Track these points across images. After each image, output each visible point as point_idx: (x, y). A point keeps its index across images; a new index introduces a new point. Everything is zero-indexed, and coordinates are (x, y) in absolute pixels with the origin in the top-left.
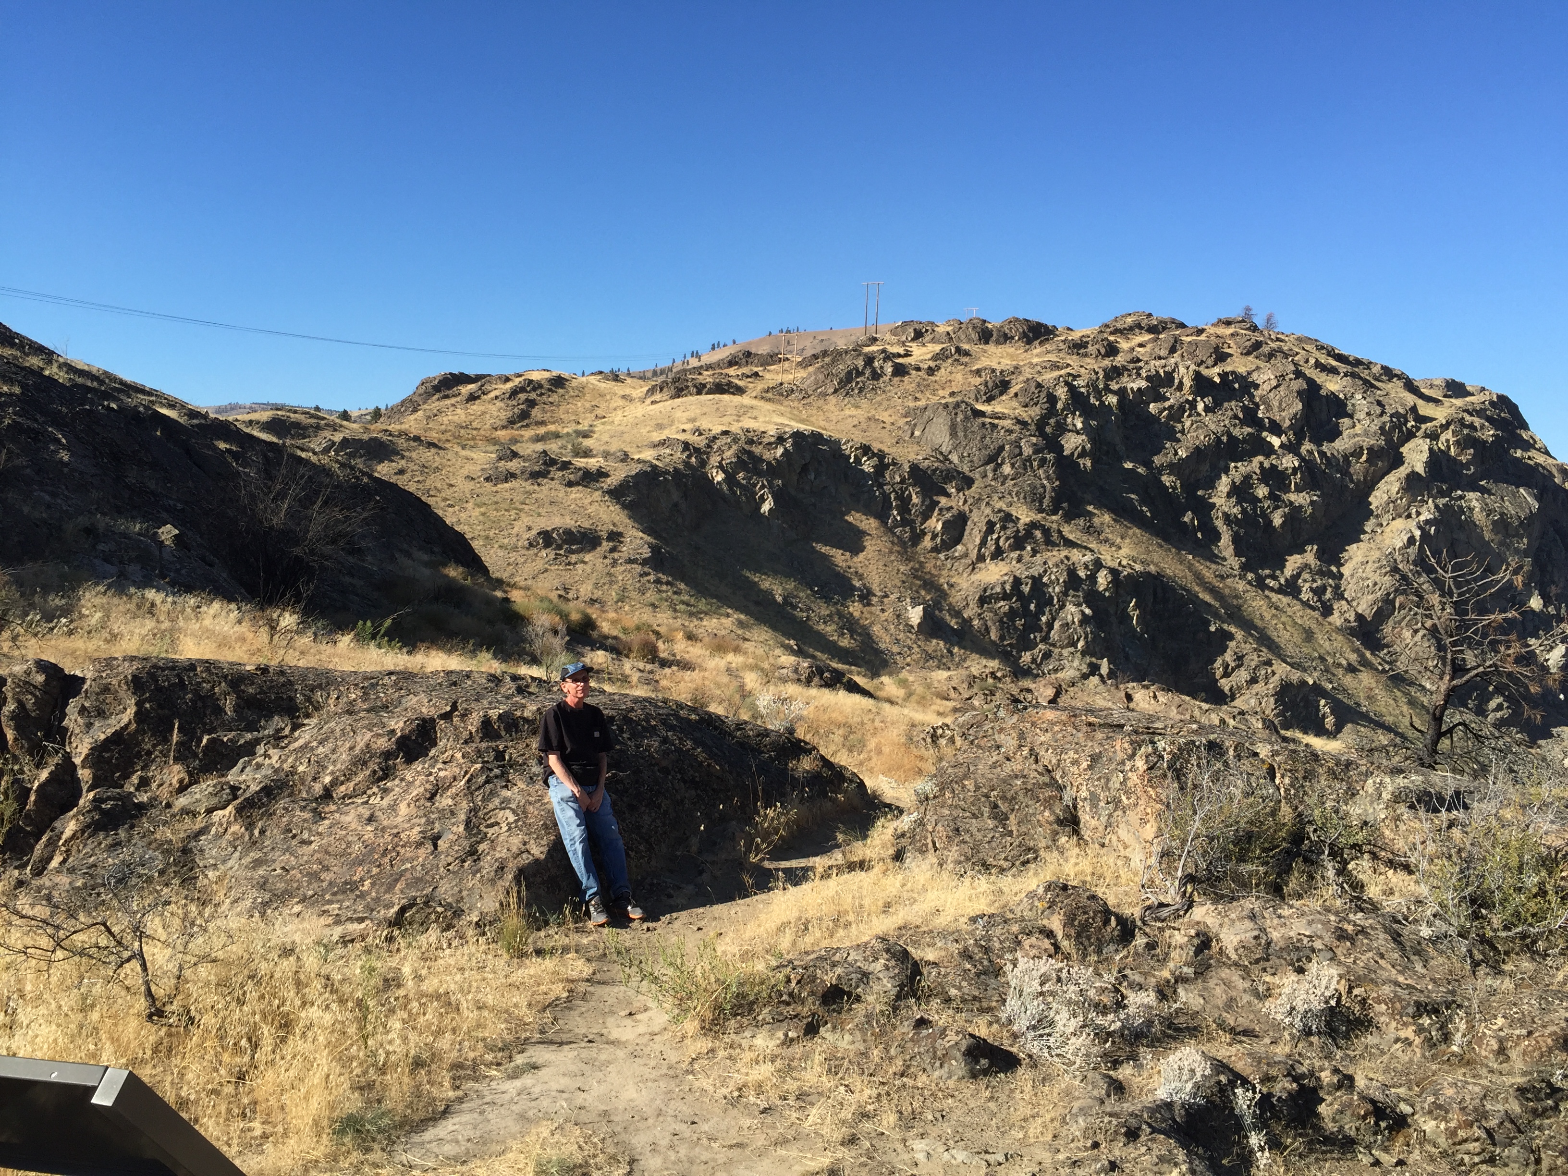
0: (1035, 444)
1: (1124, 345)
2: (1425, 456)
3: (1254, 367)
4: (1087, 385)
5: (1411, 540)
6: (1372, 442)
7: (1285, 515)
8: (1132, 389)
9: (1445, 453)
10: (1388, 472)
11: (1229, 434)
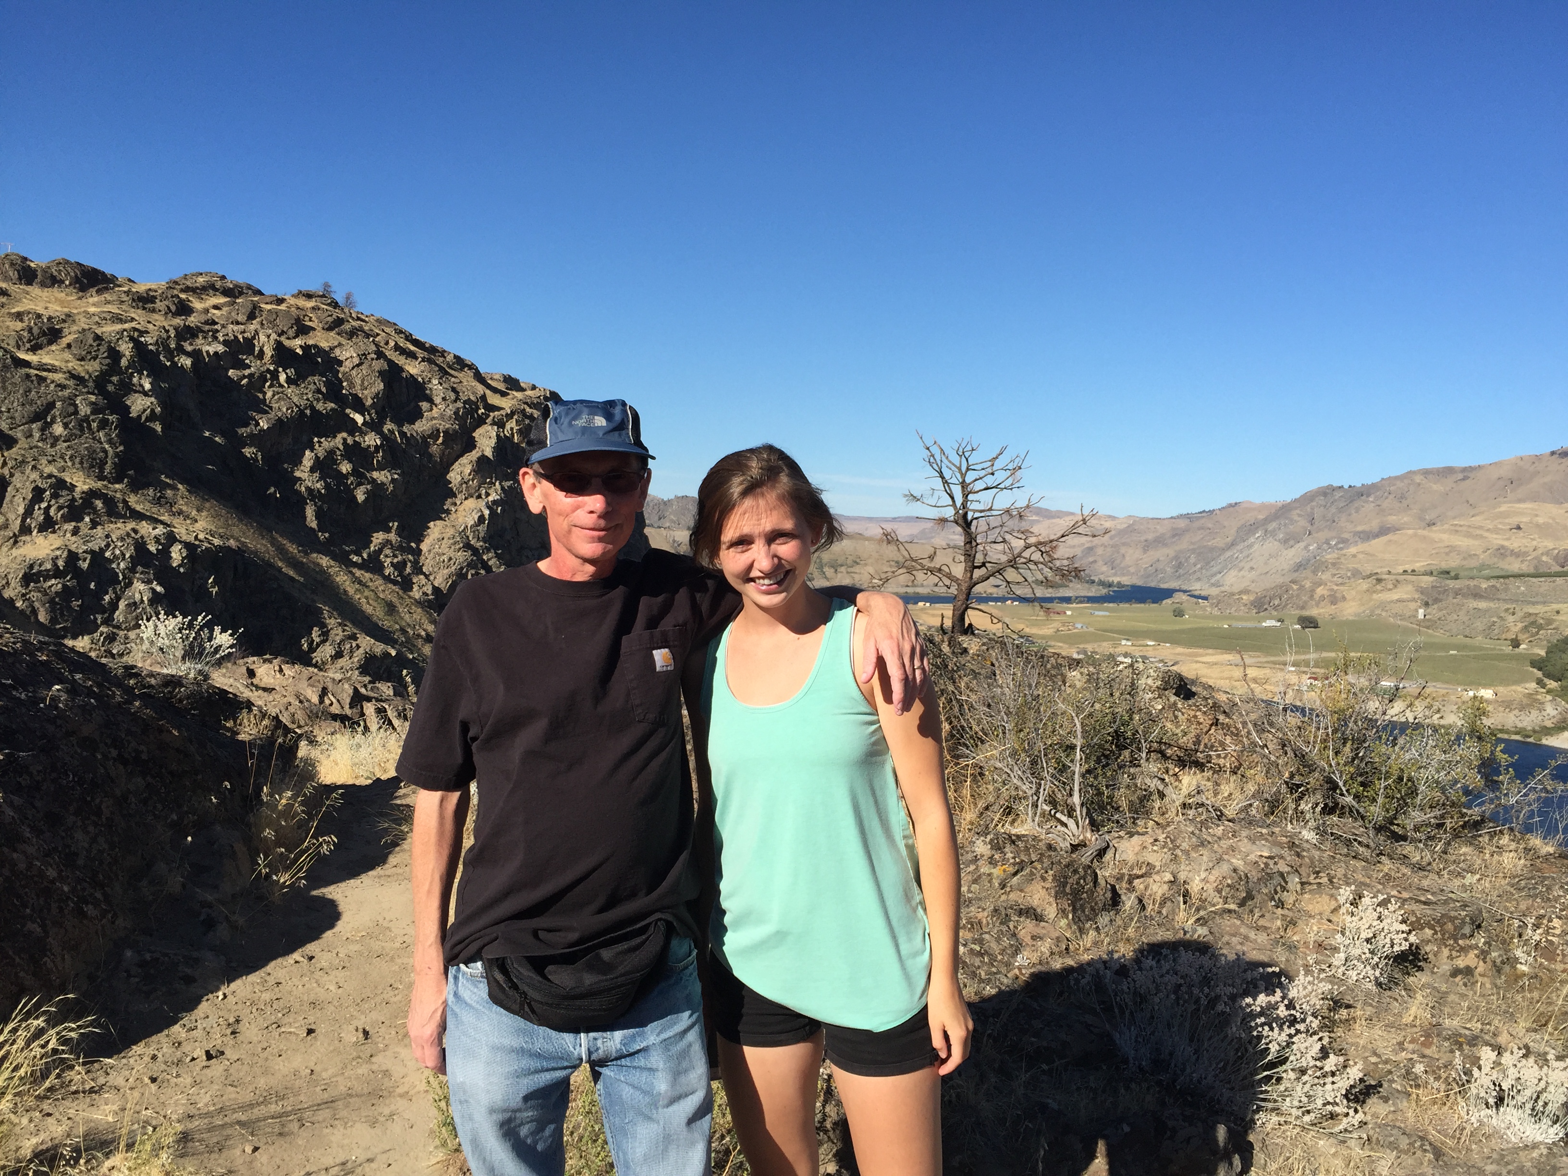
0: (92, 403)
1: (197, 305)
2: (493, 442)
3: (336, 344)
4: (157, 343)
5: (481, 519)
6: (447, 426)
7: (367, 492)
8: (207, 352)
9: (510, 439)
10: (462, 455)
11: (312, 407)
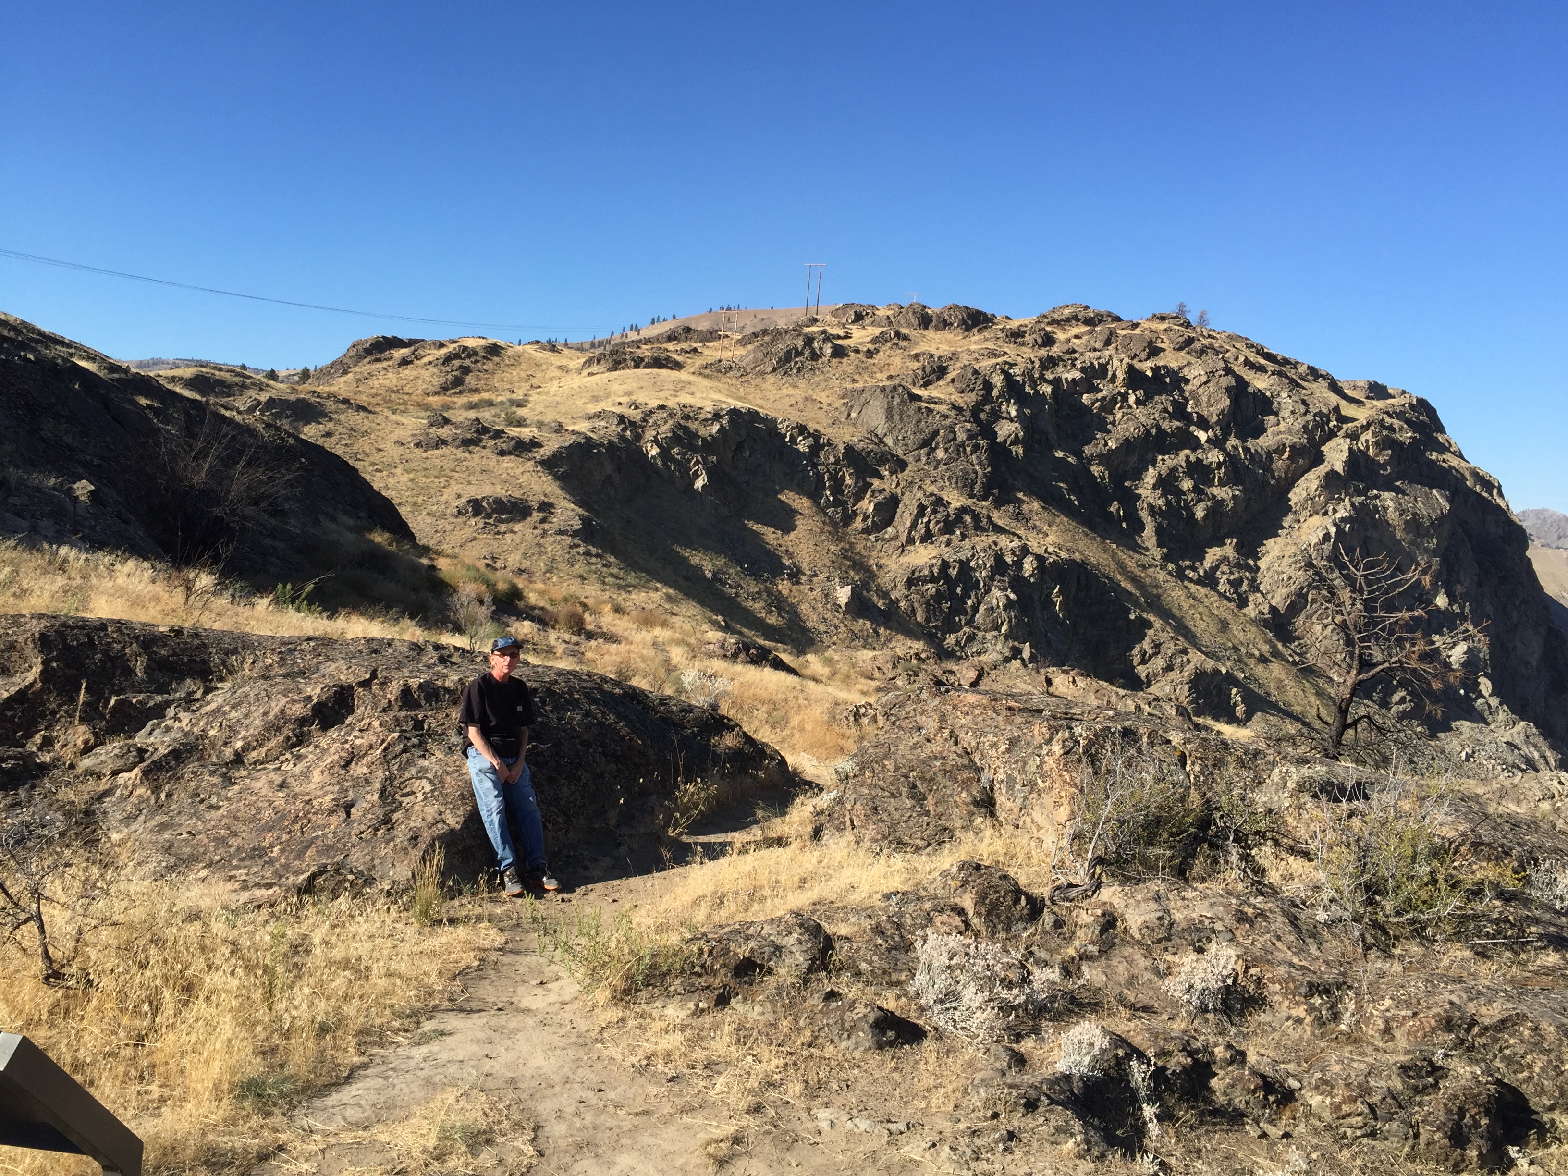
0: (969, 430)
1: (1060, 336)
2: (1345, 455)
3: (1185, 363)
4: (1023, 374)
5: (1326, 537)
6: (1295, 440)
7: (1207, 509)
8: (1066, 379)
9: (1364, 453)
10: (1308, 470)
11: (1158, 427)
